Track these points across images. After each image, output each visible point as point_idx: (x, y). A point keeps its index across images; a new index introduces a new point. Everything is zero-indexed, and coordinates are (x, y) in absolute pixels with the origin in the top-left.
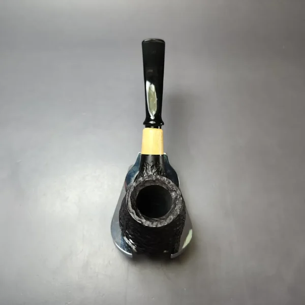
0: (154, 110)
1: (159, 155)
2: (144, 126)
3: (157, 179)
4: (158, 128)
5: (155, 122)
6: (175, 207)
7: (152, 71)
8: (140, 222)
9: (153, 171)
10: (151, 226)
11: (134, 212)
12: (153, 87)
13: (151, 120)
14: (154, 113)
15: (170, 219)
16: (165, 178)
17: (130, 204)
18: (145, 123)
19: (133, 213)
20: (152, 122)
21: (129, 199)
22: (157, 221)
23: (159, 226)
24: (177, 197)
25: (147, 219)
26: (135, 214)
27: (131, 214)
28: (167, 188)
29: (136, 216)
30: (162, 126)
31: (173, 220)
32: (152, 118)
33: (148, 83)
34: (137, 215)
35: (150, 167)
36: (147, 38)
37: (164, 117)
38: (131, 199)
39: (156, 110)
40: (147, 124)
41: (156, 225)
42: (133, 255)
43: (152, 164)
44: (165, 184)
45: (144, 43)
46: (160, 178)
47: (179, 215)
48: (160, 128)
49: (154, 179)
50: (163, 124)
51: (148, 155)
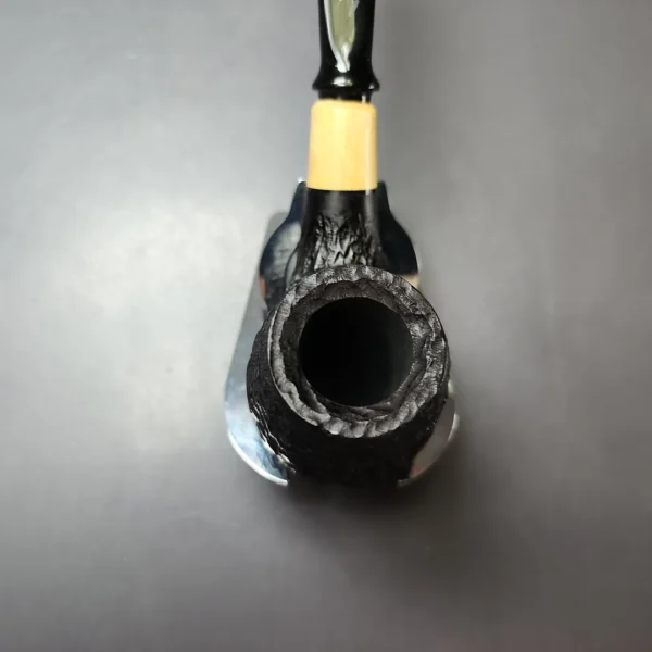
0: (346, 40)
1: (363, 192)
2: (316, 94)
3: (365, 280)
5: (349, 82)
6: (423, 369)
8: (314, 423)
9: (346, 243)
10: (348, 434)
11: (294, 389)
13: (338, 74)
14: (346, 49)
15: (410, 412)
16: (391, 276)
17: (279, 363)
18: (317, 85)
19: (290, 393)
20: (340, 82)
21: (278, 348)
22: (366, 417)
23: (374, 433)
24: (427, 336)
25: (335, 412)
26: (296, 396)
27: (286, 397)
28: (398, 306)
29: (300, 403)
30: (374, 95)
31: (418, 414)
32: (343, 66)
34: (305, 398)
35: (335, 231)
38: (282, 347)
39: (352, 38)
40: (325, 86)
41: (366, 433)
42: (290, 484)
43: (340, 220)
44: (389, 294)
46: (372, 276)
47: (435, 397)
48: (368, 100)
49: (355, 279)
50: (377, 86)
51: (328, 192)
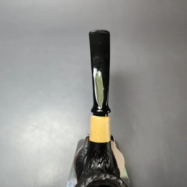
2: (92, 113)
4: (105, 116)
5: (102, 111)
7: (98, 57)
9: (101, 159)
12: (100, 73)
13: (99, 109)
18: (93, 111)
20: (99, 111)
30: (109, 114)
33: (95, 70)
36: (93, 30)
37: (110, 105)
40: (95, 111)
43: (99, 152)
45: (91, 34)
48: (107, 116)
50: (110, 111)
